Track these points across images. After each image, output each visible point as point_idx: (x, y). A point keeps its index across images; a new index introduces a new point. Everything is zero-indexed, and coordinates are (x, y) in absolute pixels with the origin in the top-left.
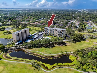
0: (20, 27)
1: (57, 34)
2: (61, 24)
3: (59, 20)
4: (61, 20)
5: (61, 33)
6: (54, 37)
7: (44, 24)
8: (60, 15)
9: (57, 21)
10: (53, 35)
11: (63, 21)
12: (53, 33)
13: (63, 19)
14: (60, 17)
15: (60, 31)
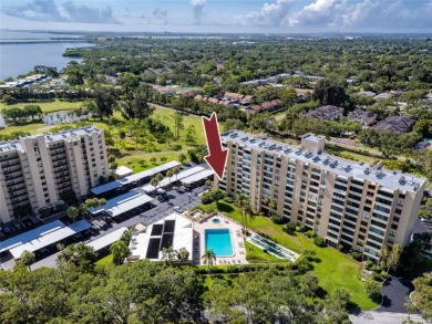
0: (117, 115)
1: (315, 211)
2: (396, 113)
3: (389, 89)
4: (402, 88)
5: (362, 215)
6: (291, 231)
7: (274, 103)
8: (403, 59)
9: (370, 94)
10: (280, 212)
11: (421, 92)
12: (282, 197)
13: (417, 83)
14: (400, 68)
15: (355, 187)
